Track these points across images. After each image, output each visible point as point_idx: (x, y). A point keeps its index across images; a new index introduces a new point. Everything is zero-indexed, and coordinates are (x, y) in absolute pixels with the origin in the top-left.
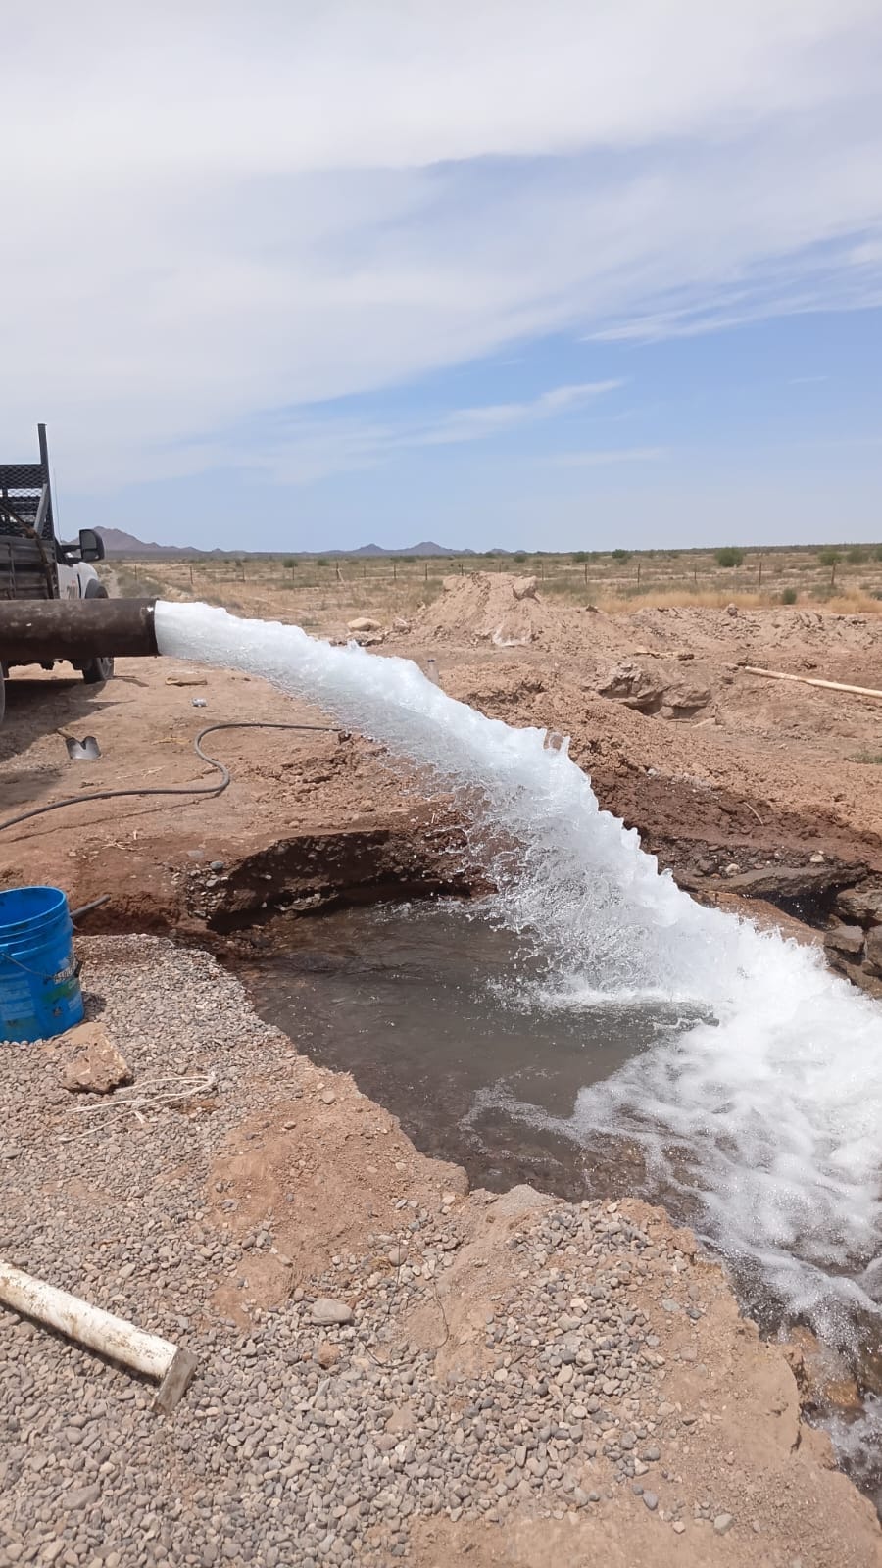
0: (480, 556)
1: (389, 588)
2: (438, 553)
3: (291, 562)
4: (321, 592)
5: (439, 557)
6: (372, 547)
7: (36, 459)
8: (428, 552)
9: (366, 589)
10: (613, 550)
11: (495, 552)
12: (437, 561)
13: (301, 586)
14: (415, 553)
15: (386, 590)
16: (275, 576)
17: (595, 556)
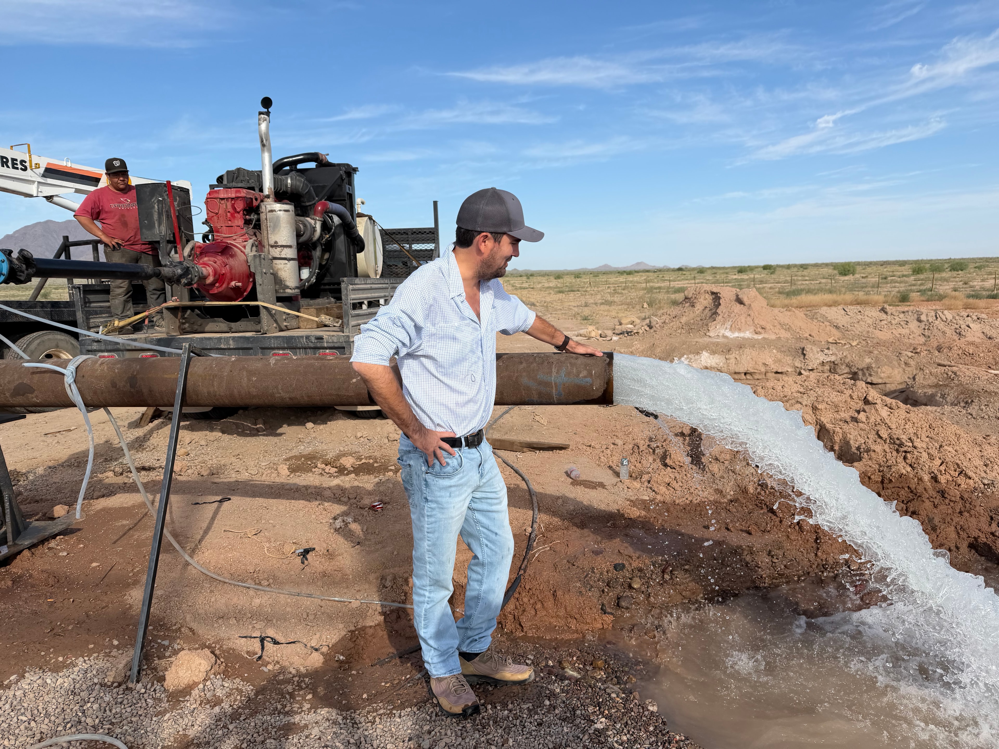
0: (674, 270)
1: (623, 292)
2: (647, 268)
3: (558, 276)
4: (582, 295)
5: (648, 271)
6: (606, 266)
7: (432, 225)
8: (641, 268)
9: (609, 293)
10: (762, 264)
11: (684, 267)
12: (647, 274)
13: (569, 291)
14: (633, 268)
15: (622, 293)
16: (551, 285)
17: (751, 269)
